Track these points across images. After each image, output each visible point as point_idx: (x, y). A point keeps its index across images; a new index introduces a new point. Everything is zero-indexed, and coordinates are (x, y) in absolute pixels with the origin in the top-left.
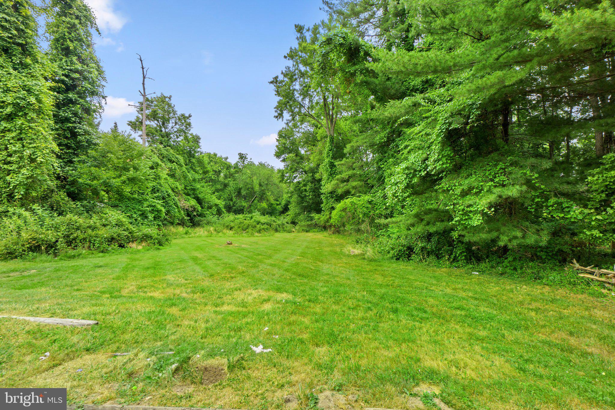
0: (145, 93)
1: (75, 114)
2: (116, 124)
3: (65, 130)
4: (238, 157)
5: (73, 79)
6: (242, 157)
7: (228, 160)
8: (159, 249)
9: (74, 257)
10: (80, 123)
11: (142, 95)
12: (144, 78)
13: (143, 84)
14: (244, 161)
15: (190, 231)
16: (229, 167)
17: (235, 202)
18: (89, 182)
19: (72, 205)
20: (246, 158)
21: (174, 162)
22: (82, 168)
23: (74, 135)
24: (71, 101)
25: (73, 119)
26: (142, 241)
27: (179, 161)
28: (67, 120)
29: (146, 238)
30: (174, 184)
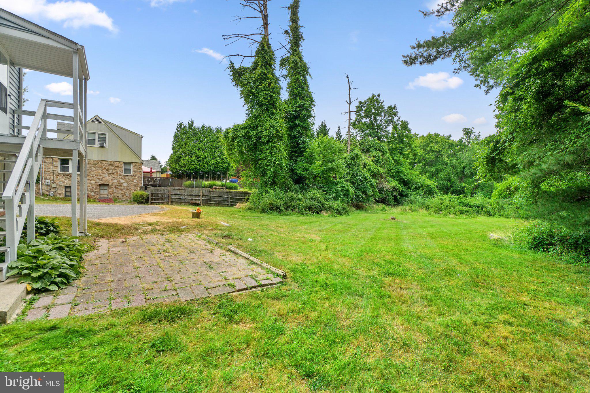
0: (350, 101)
1: (298, 132)
2: (339, 128)
3: (294, 143)
4: (463, 133)
5: (298, 111)
6: (468, 132)
7: (451, 138)
8: (336, 216)
9: (287, 215)
10: (301, 137)
11: (348, 103)
12: (350, 90)
13: (349, 95)
14: (470, 137)
15: (386, 208)
16: (451, 146)
17: (453, 183)
18: (302, 172)
19: (295, 186)
20: (472, 133)
21: (379, 150)
22: (300, 164)
23: (298, 144)
24: (297, 125)
25: (297, 136)
26: (329, 210)
27: (383, 149)
28: (295, 137)
29: (330, 209)
30: (375, 169)
